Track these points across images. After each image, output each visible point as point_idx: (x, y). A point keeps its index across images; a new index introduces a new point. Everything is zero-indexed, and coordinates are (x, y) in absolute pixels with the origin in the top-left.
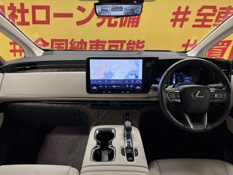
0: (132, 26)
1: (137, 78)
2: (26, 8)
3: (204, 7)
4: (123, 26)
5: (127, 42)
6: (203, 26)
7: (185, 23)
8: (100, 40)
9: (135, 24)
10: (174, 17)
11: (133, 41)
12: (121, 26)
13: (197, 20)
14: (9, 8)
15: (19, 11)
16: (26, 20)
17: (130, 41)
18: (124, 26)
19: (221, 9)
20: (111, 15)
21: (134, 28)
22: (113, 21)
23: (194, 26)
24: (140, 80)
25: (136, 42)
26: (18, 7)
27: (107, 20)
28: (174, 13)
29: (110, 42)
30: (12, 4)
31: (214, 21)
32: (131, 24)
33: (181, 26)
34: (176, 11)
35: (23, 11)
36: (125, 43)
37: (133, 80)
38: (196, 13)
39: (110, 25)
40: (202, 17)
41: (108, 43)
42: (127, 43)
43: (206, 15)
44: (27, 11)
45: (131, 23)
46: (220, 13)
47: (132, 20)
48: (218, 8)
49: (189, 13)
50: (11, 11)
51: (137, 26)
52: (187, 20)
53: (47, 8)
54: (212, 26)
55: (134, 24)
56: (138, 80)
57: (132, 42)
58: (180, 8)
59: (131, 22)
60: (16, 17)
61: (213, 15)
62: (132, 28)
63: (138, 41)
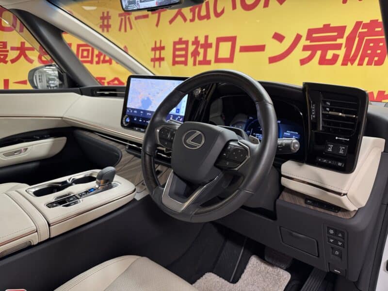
0: (369, 63)
1: (178, 112)
2: (209, 41)
4: (349, 63)
9: (376, 59)
12: (344, 63)
14: (193, 43)
15: (203, 46)
16: (208, 58)
18: (352, 64)
20: (140, 8)
24: (181, 117)
25: (375, 96)
26: (202, 41)
27: (319, 53)
30: (196, 38)
32: (367, 59)
35: (207, 45)
37: (173, 115)
39: (323, 61)
44: (210, 46)
45: (367, 57)
47: (369, 52)
50: (194, 47)
53: (233, 40)
56: (179, 117)
59: (368, 55)
60: (198, 54)
62: (369, 66)
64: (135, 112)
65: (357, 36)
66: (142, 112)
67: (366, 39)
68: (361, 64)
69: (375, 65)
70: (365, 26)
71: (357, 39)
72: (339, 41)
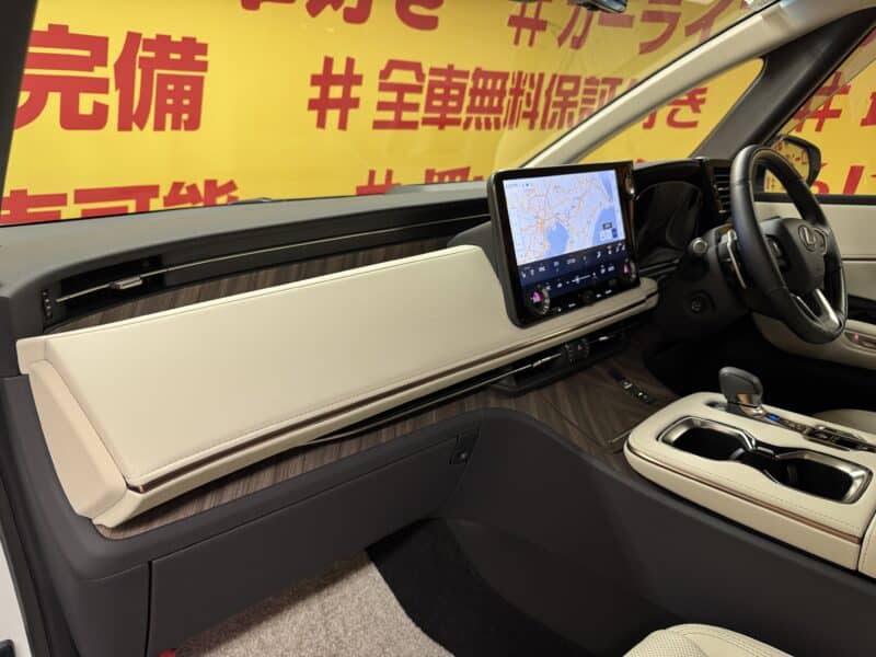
3: (393, 65)
4: (135, 126)
5: (165, 191)
6: (399, 124)
7: (352, 113)
8: (30, 193)
9: (185, 117)
10: (316, 92)
11: (188, 188)
12: (124, 125)
13: (382, 106)
17: (177, 186)
19: (434, 71)
21: (182, 133)
22: (86, 104)
23: (379, 125)
28: (315, 80)
29: (82, 196)
31: (422, 107)
32: (169, 118)
33: (343, 125)
34: (319, 70)
36: (156, 196)
38: (376, 81)
40: (391, 97)
41: (78, 201)
42: (165, 198)
43: (401, 89)
46: (432, 85)
48: (426, 70)
49: (358, 80)
51: (193, 124)
52: (355, 103)
54: (420, 126)
55: (180, 116)
57: (184, 191)
58: (328, 62)
61: (417, 89)
63: (210, 184)
64: (542, 269)
65: (137, 65)
66: (556, 264)
67: (159, 75)
68: (159, 126)
69: (187, 129)
70: (149, 45)
71: (138, 73)
72: (99, 72)
